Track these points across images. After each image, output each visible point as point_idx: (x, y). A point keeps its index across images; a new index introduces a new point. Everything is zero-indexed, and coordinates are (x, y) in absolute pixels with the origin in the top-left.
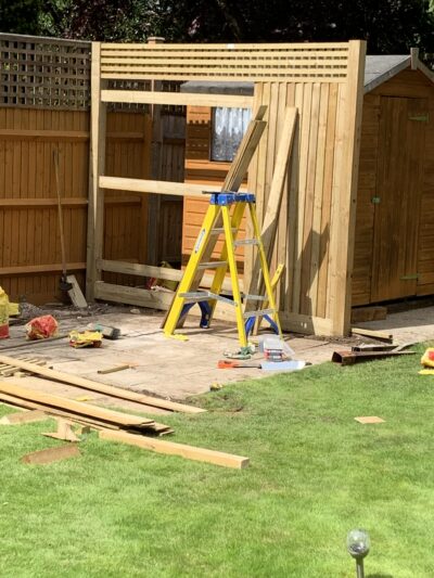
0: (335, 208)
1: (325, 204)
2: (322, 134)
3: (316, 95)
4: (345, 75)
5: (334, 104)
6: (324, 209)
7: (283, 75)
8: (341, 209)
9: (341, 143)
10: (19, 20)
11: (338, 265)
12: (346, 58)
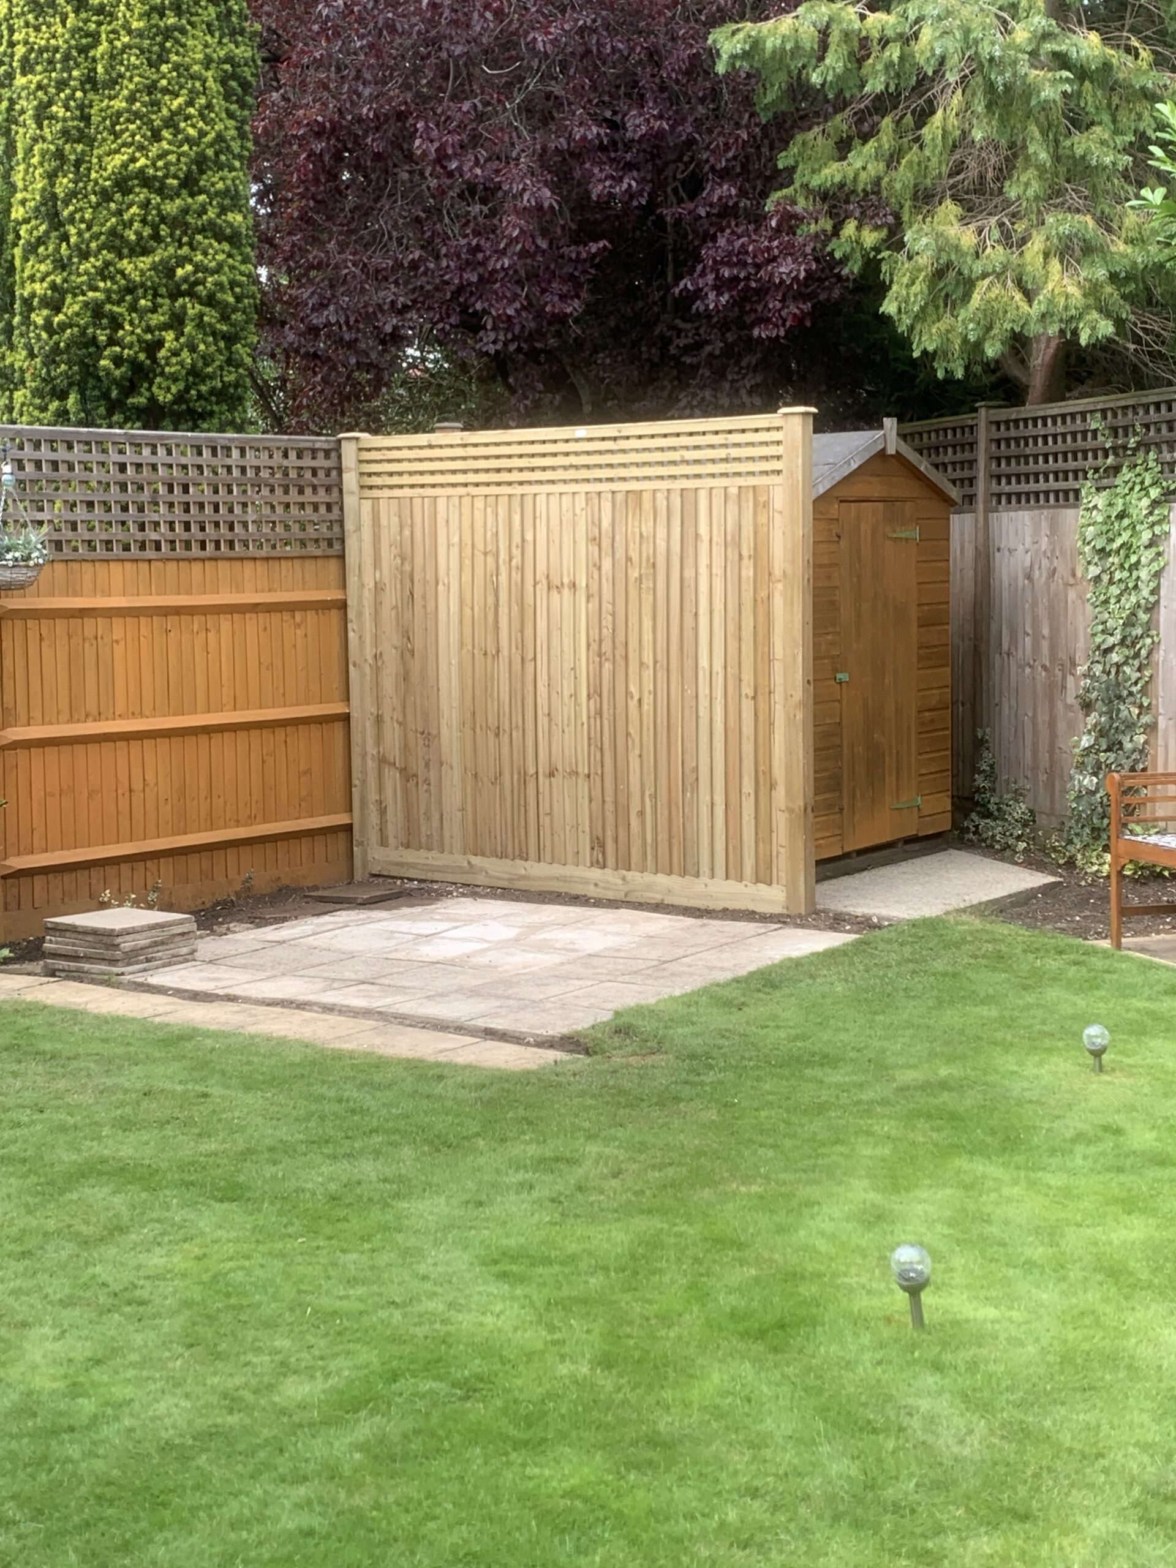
0: (778, 697)
1: (760, 691)
2: (748, 572)
3: (732, 508)
4: (779, 472)
5: (765, 521)
6: (760, 698)
7: (674, 477)
8: (788, 697)
9: (780, 586)
10: (216, 408)
11: (788, 792)
12: (778, 443)
